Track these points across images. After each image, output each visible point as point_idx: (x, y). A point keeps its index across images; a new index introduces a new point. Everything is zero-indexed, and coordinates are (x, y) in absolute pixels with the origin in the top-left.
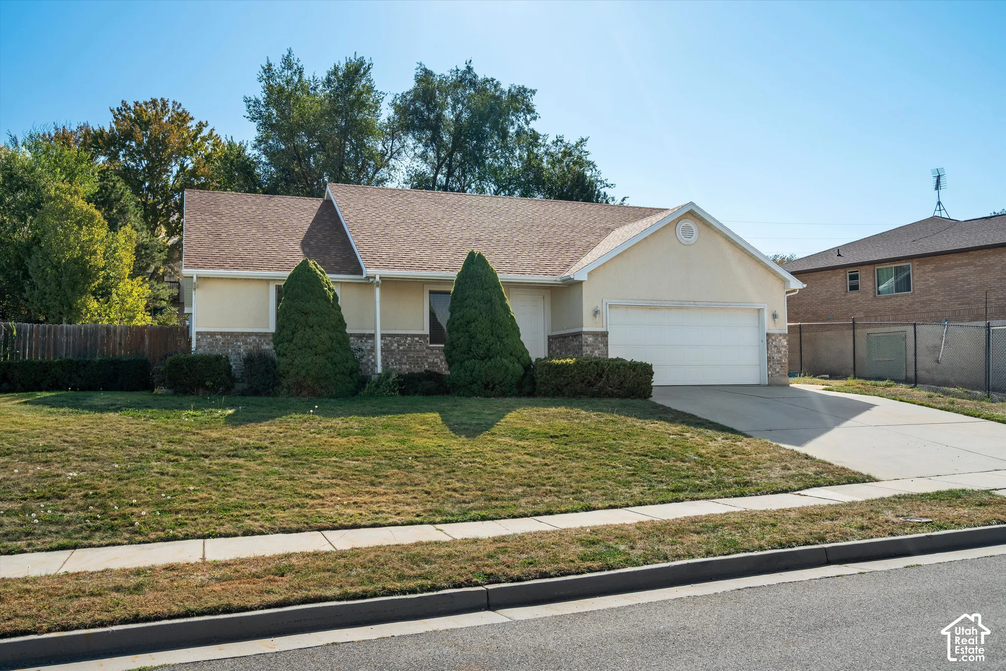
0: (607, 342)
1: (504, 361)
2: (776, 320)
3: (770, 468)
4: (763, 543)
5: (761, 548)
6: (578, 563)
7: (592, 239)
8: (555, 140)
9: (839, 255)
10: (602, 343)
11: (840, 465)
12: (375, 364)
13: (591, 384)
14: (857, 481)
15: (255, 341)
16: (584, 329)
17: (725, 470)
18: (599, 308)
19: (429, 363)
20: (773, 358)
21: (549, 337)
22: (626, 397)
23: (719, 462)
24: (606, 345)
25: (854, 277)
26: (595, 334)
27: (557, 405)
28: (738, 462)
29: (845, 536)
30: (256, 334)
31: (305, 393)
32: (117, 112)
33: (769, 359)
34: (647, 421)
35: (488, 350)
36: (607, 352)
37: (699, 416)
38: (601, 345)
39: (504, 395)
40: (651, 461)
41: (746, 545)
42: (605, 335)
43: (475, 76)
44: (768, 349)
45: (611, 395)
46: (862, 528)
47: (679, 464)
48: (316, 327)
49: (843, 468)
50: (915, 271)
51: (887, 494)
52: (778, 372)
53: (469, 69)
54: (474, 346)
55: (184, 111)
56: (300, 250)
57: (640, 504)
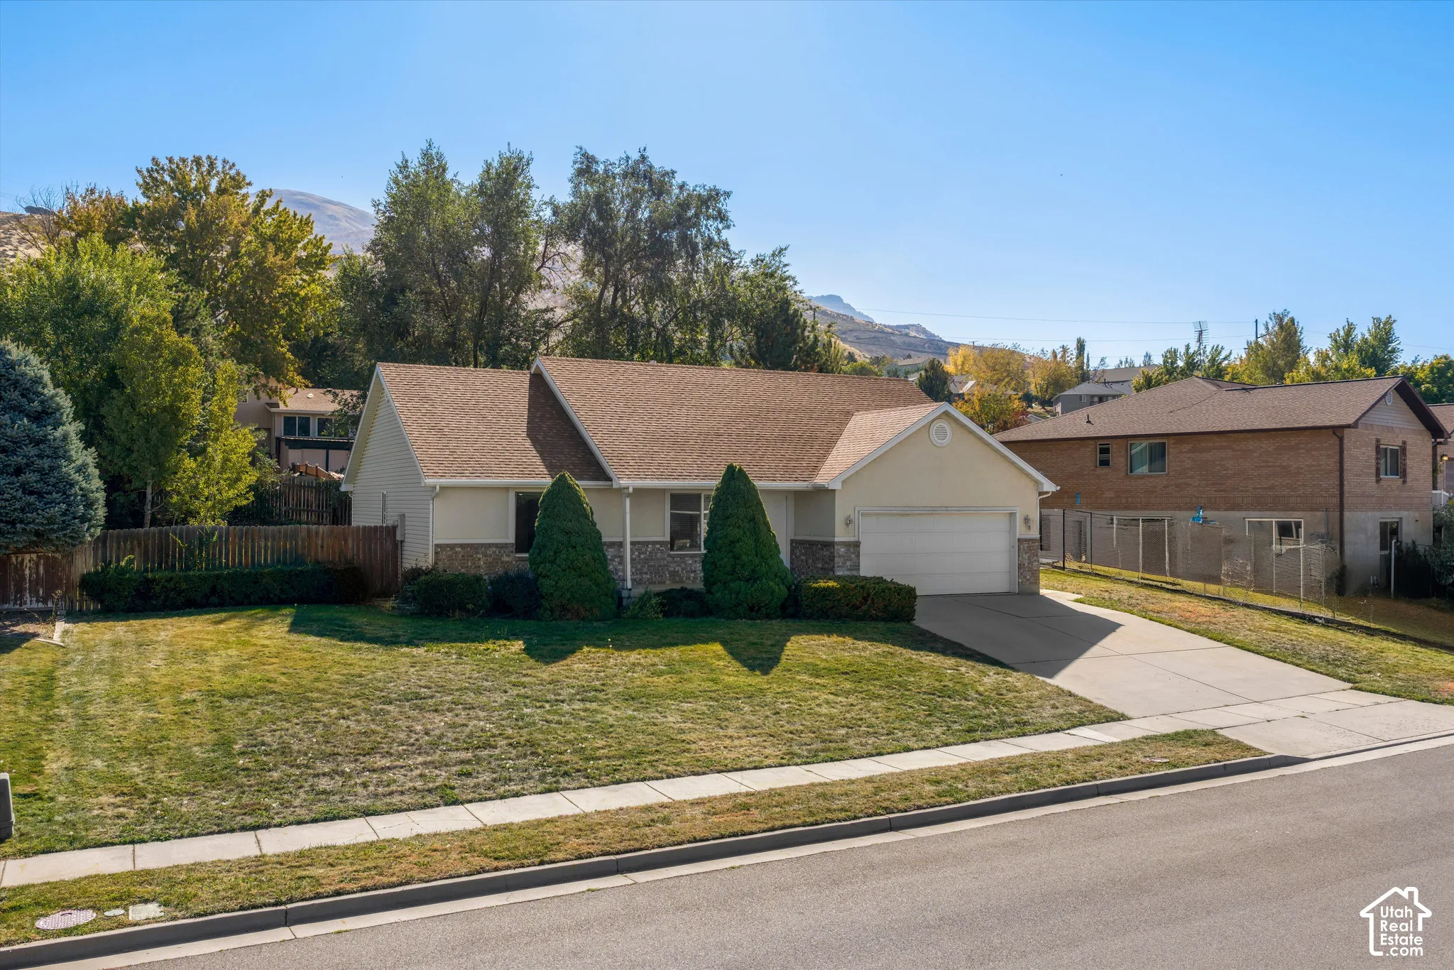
0: (859, 553)
1: (771, 583)
2: (1029, 523)
3: (1041, 707)
4: (1055, 781)
5: (1055, 785)
6: (938, 799)
7: (833, 428)
8: (755, 258)
9: (1089, 422)
10: (854, 553)
11: (1099, 702)
12: (624, 580)
13: (855, 607)
14: (1113, 720)
15: (494, 552)
16: (837, 539)
17: (1005, 709)
18: (852, 517)
19: (670, 572)
20: (1024, 564)
21: (792, 541)
22: (891, 621)
23: (997, 701)
24: (858, 556)
25: (1105, 451)
26: (847, 545)
27: (829, 633)
28: (1014, 700)
29: (1109, 774)
30: (496, 545)
31: (569, 616)
32: (145, 173)
33: (1020, 566)
34: (921, 653)
35: (753, 571)
36: (859, 562)
37: (966, 644)
38: (853, 556)
39: (768, 617)
40: (940, 699)
41: (1044, 783)
42: (857, 545)
43: (651, 167)
44: (1018, 555)
45: (875, 619)
46: (1120, 768)
47: (963, 702)
48: (579, 548)
49: (1101, 706)
50: (1171, 450)
51: (1138, 734)
52: (1028, 578)
53: (644, 158)
54: (739, 567)
55: (238, 173)
56: (532, 448)
57: (947, 745)
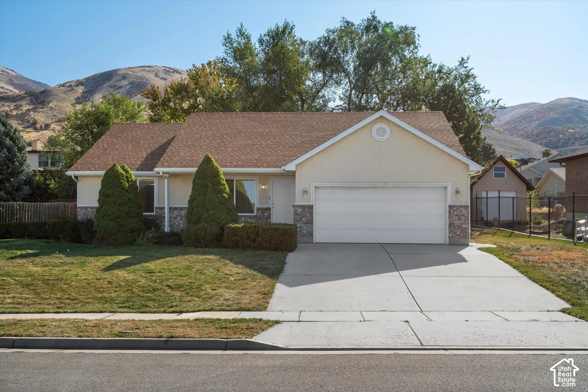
0: (312, 212)
2: (458, 195)
10: (308, 213)
16: (296, 204)
18: (308, 189)
20: (454, 224)
24: (312, 215)
26: (303, 207)
33: (450, 225)
36: (312, 219)
38: (308, 214)
42: (311, 207)
44: (449, 218)
52: (458, 235)
